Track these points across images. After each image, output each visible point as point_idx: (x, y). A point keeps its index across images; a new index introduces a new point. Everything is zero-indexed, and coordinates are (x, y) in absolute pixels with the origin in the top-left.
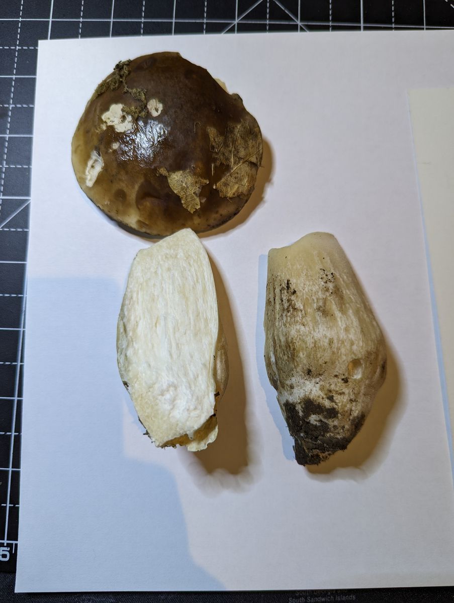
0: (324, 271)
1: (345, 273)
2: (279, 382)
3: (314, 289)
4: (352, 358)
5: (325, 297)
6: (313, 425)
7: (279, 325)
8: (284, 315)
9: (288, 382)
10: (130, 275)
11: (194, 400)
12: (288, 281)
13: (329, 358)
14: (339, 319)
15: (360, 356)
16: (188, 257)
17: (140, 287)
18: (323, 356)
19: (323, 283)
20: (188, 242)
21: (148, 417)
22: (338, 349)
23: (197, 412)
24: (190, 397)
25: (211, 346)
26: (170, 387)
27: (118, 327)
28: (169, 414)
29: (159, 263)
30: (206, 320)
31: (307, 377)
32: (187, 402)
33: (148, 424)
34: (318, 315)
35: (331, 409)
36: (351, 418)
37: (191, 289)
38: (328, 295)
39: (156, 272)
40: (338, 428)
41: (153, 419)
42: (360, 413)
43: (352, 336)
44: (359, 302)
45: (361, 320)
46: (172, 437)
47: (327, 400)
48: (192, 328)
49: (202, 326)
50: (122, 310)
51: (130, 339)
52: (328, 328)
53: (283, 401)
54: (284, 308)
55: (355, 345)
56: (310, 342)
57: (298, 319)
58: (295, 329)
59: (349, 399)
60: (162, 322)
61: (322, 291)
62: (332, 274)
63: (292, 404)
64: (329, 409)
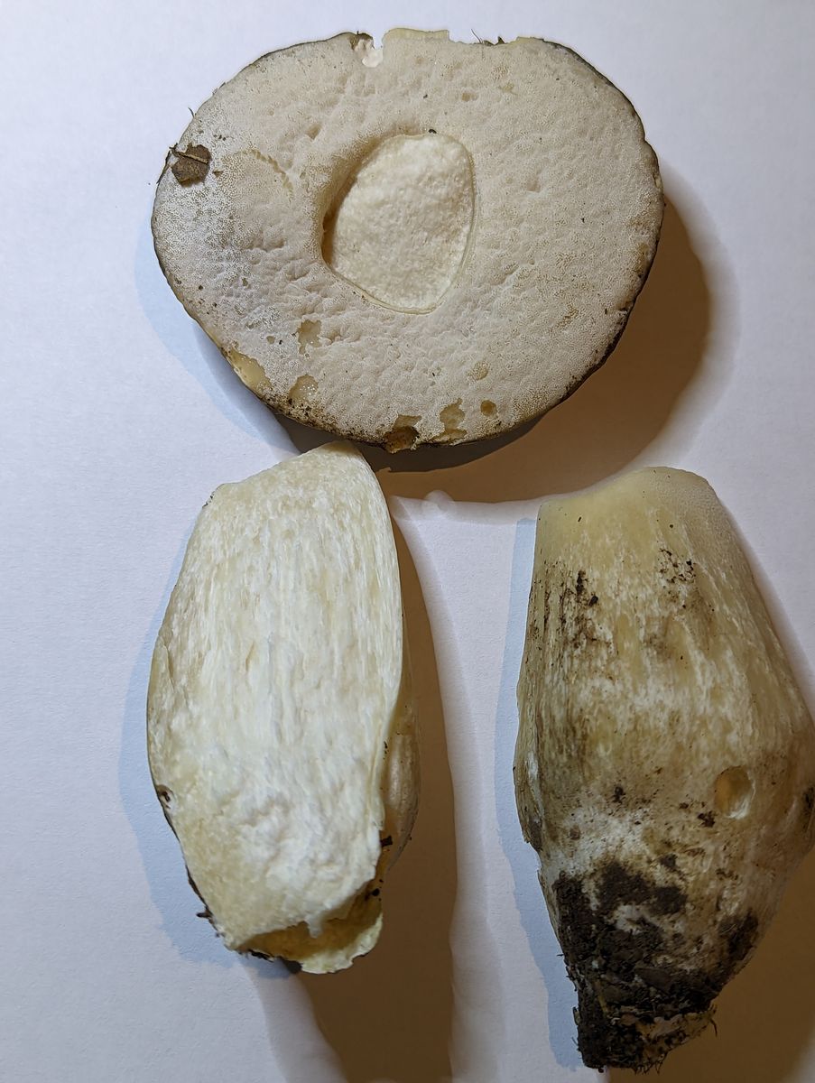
0: (670, 554)
1: (724, 566)
2: (544, 827)
3: (642, 596)
4: (725, 763)
5: (666, 614)
6: (622, 932)
7: (552, 681)
8: (566, 655)
9: (567, 824)
10: (192, 542)
11: (328, 840)
12: (581, 574)
13: (667, 758)
14: (697, 669)
15: (745, 760)
16: (338, 508)
17: (215, 572)
18: (654, 753)
19: (663, 582)
20: (341, 472)
21: (211, 874)
22: (692, 738)
23: (336, 869)
24: (319, 830)
25: (380, 722)
26: (272, 806)
27: (154, 660)
28: (266, 871)
29: (265, 518)
30: (372, 658)
31: (614, 806)
32: (312, 843)
33: (211, 890)
34: (648, 658)
35: (669, 888)
36: (720, 918)
37: (341, 582)
38: (675, 610)
39: (256, 540)
40: (684, 943)
41: (225, 880)
42: (744, 911)
43: (727, 710)
44: (752, 636)
45: (752, 677)
46: (268, 926)
47: (659, 866)
48: (335, 676)
49: (362, 672)
50: (167, 621)
51: (183, 693)
52: (670, 686)
53: (553, 878)
54: (566, 638)
55: (735, 732)
56: (622, 716)
57: (599, 663)
58: (589, 687)
59: (716, 868)
60: (264, 658)
61: (660, 600)
62: (689, 563)
63: (572, 881)
64: (663, 889)
